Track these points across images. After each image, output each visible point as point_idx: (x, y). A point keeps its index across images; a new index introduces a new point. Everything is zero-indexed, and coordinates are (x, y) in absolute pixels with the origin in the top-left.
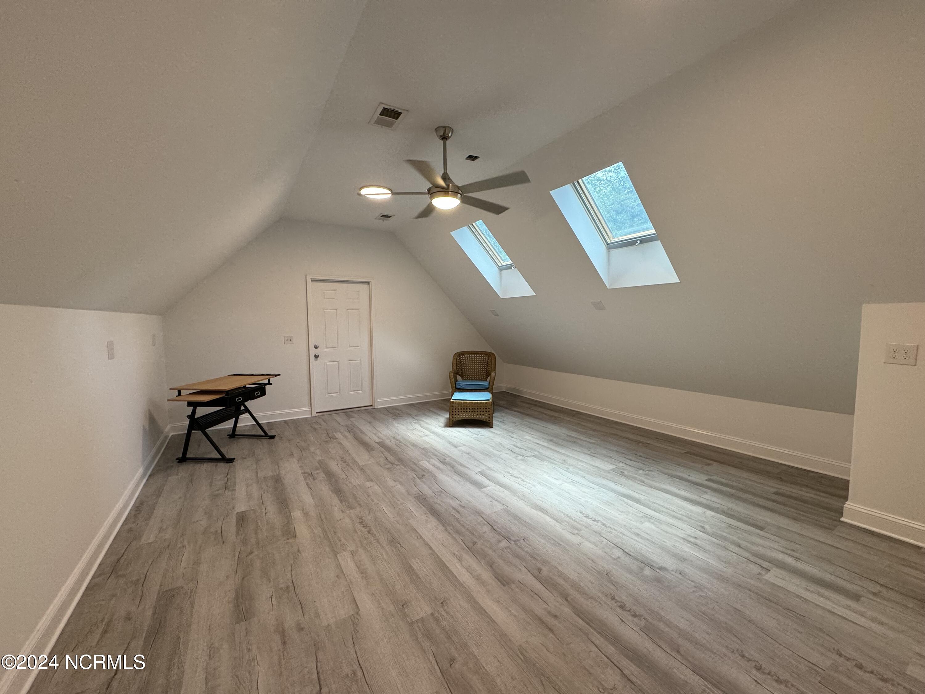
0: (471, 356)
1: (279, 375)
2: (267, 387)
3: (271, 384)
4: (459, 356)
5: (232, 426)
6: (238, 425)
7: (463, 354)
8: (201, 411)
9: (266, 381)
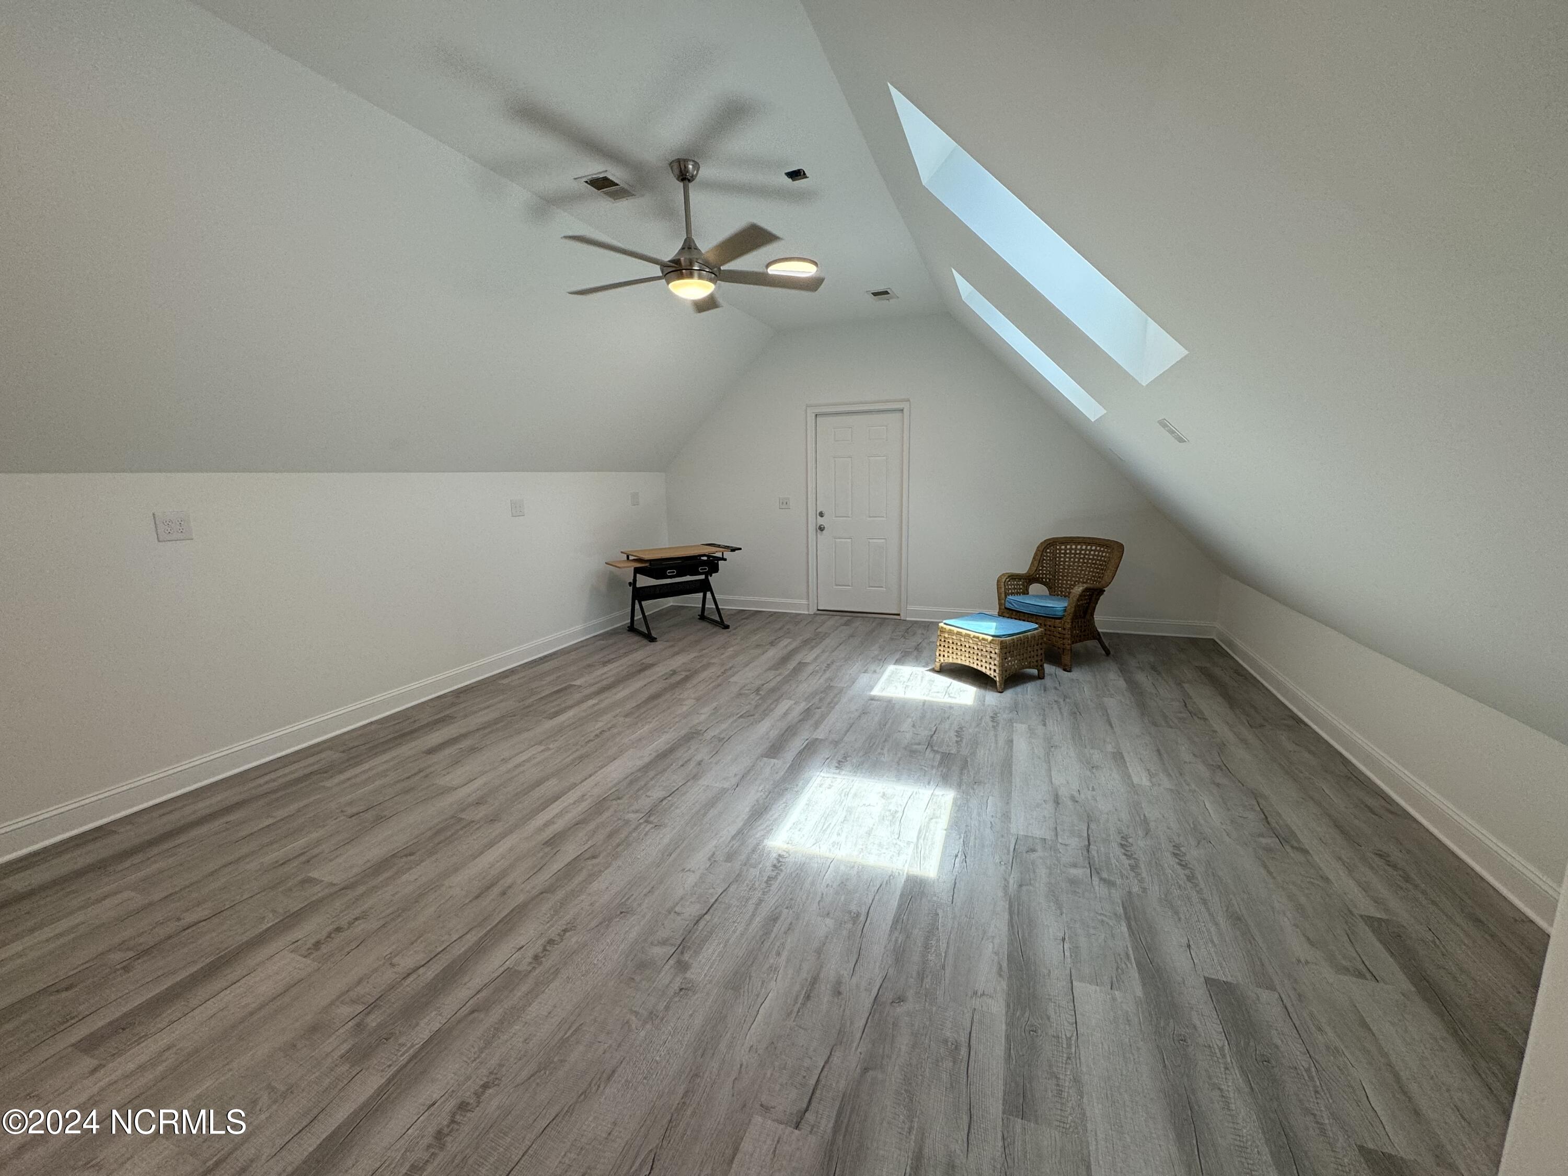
0: (1079, 547)
1: (740, 549)
2: (720, 562)
3: (725, 560)
4: (1050, 544)
5: (701, 606)
6: (706, 606)
7: (1062, 543)
8: (644, 581)
9: (719, 555)
